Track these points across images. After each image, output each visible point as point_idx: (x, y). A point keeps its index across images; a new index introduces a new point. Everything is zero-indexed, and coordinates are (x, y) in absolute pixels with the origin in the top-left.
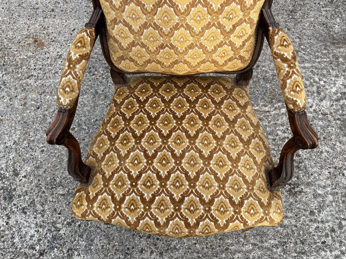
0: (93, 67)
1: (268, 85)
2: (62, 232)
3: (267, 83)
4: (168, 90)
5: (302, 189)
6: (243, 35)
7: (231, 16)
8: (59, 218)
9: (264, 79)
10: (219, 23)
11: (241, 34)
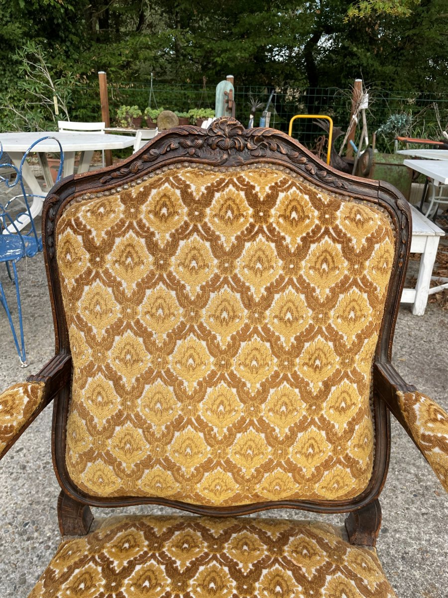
0: (34, 523)
1: (417, 574)
3: (412, 568)
4: (186, 545)
6: (349, 407)
7: (318, 362)
9: (403, 558)
10: (295, 375)
11: (343, 405)
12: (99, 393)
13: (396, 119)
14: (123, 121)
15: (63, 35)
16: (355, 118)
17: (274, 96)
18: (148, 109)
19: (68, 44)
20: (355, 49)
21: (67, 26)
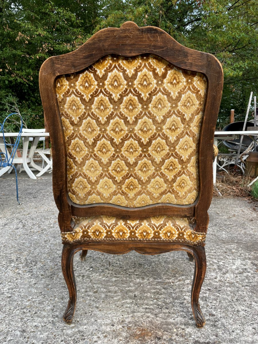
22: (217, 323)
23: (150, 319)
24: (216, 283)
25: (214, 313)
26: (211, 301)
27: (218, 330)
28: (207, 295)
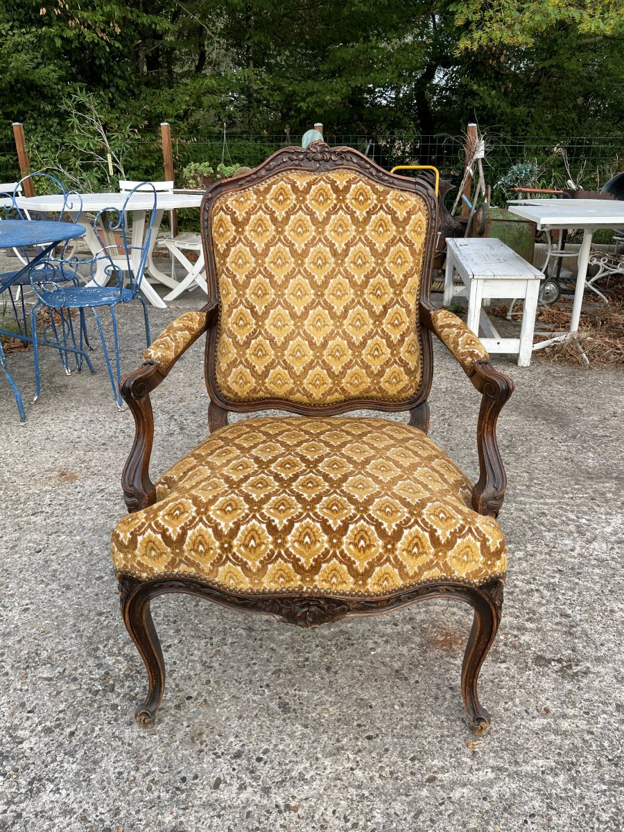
2: (26, 745)
5: (588, 668)
7: (379, 292)
8: (28, 718)
10: (364, 301)
11: (396, 322)
12: (241, 319)
13: (519, 170)
14: (191, 181)
15: (107, 79)
16: (469, 169)
17: (371, 146)
18: (222, 165)
19: (113, 89)
20: (475, 87)
21: (112, 67)
22: (574, 629)
23: (457, 618)
24: (572, 560)
25: (570, 612)
26: (563, 591)
27: (577, 641)
28: (556, 580)
